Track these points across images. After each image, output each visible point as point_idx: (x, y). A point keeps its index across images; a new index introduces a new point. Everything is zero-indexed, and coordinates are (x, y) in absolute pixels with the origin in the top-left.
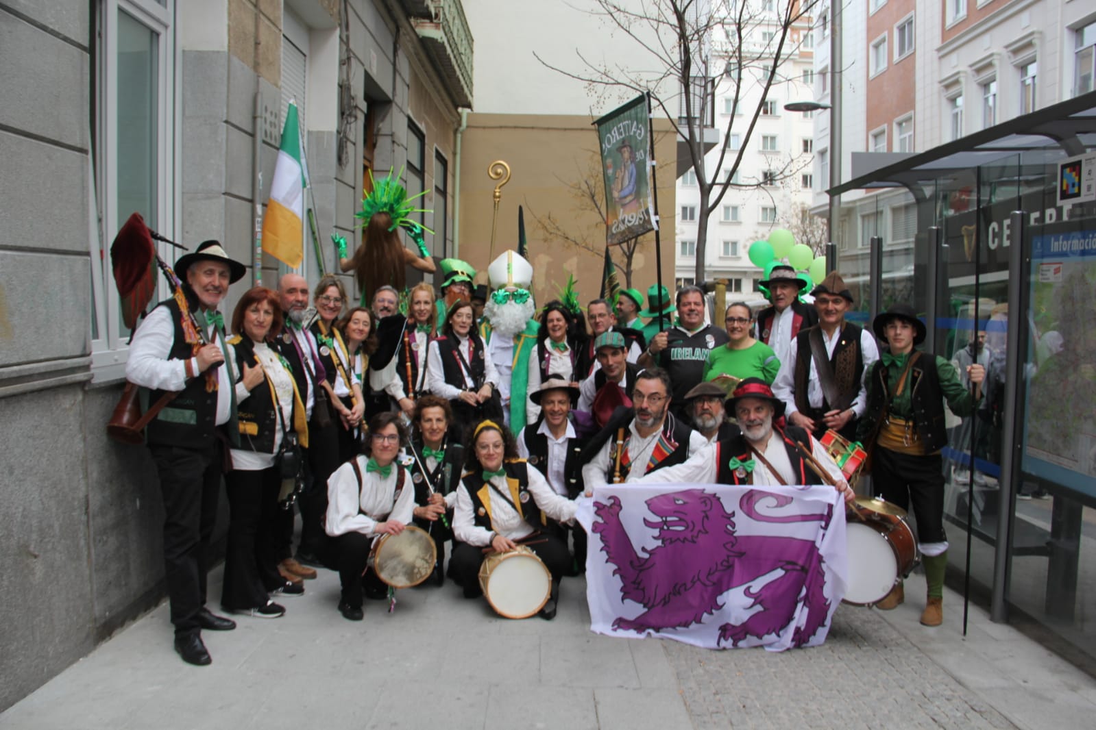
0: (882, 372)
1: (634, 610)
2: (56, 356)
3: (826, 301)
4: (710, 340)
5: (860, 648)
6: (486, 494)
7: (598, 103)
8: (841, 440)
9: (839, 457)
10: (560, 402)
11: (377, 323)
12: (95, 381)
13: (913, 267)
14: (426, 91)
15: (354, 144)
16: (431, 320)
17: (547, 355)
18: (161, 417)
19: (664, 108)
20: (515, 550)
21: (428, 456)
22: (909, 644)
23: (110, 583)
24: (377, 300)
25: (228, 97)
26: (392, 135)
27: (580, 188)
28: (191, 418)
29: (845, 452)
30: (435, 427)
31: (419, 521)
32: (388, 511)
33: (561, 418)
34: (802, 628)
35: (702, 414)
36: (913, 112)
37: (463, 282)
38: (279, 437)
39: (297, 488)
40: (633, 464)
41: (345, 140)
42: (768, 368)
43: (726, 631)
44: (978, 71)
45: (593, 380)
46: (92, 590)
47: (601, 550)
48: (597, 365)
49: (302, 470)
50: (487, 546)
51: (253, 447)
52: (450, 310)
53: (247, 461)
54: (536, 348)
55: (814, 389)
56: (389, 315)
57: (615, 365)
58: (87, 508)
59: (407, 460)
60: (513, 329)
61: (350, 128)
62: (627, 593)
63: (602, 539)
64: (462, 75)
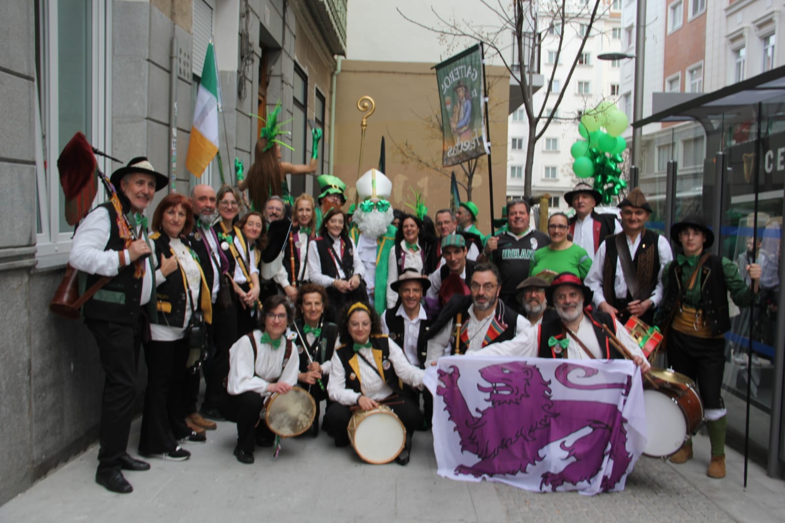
0: (677, 270)
1: (472, 459)
2: (7, 245)
3: (630, 213)
4: (534, 243)
5: (657, 494)
6: (356, 362)
7: (448, 50)
8: (642, 325)
9: (640, 339)
10: (415, 290)
11: (268, 226)
12: (38, 267)
13: (701, 188)
14: (309, 41)
15: (251, 82)
16: (311, 224)
17: (402, 254)
18: (96, 297)
19: (501, 56)
20: (378, 408)
21: (308, 332)
22: (698, 492)
23: (47, 431)
24: (267, 207)
25: (150, 40)
26: (282, 76)
27: (431, 121)
28: (121, 298)
29: (645, 335)
30: (314, 309)
31: (302, 384)
32: (278, 375)
33: (415, 303)
34: (609, 477)
35: (530, 301)
36: (702, 62)
37: (336, 194)
38: (188, 315)
39: (202, 356)
40: (471, 342)
41: (243, 78)
42: (583, 265)
43: (547, 478)
44: (760, 26)
45: (439, 274)
46: (31, 437)
47: (445, 409)
48: (443, 261)
49: (206, 342)
50: (354, 405)
51: (167, 322)
52: (325, 216)
53: (162, 334)
54: (393, 248)
55: (619, 283)
56: (277, 219)
57: (457, 261)
58: (30, 370)
59: (291, 335)
60: (377, 232)
61: (248, 69)
62: (465, 446)
63: (445, 401)
64: (338, 28)
